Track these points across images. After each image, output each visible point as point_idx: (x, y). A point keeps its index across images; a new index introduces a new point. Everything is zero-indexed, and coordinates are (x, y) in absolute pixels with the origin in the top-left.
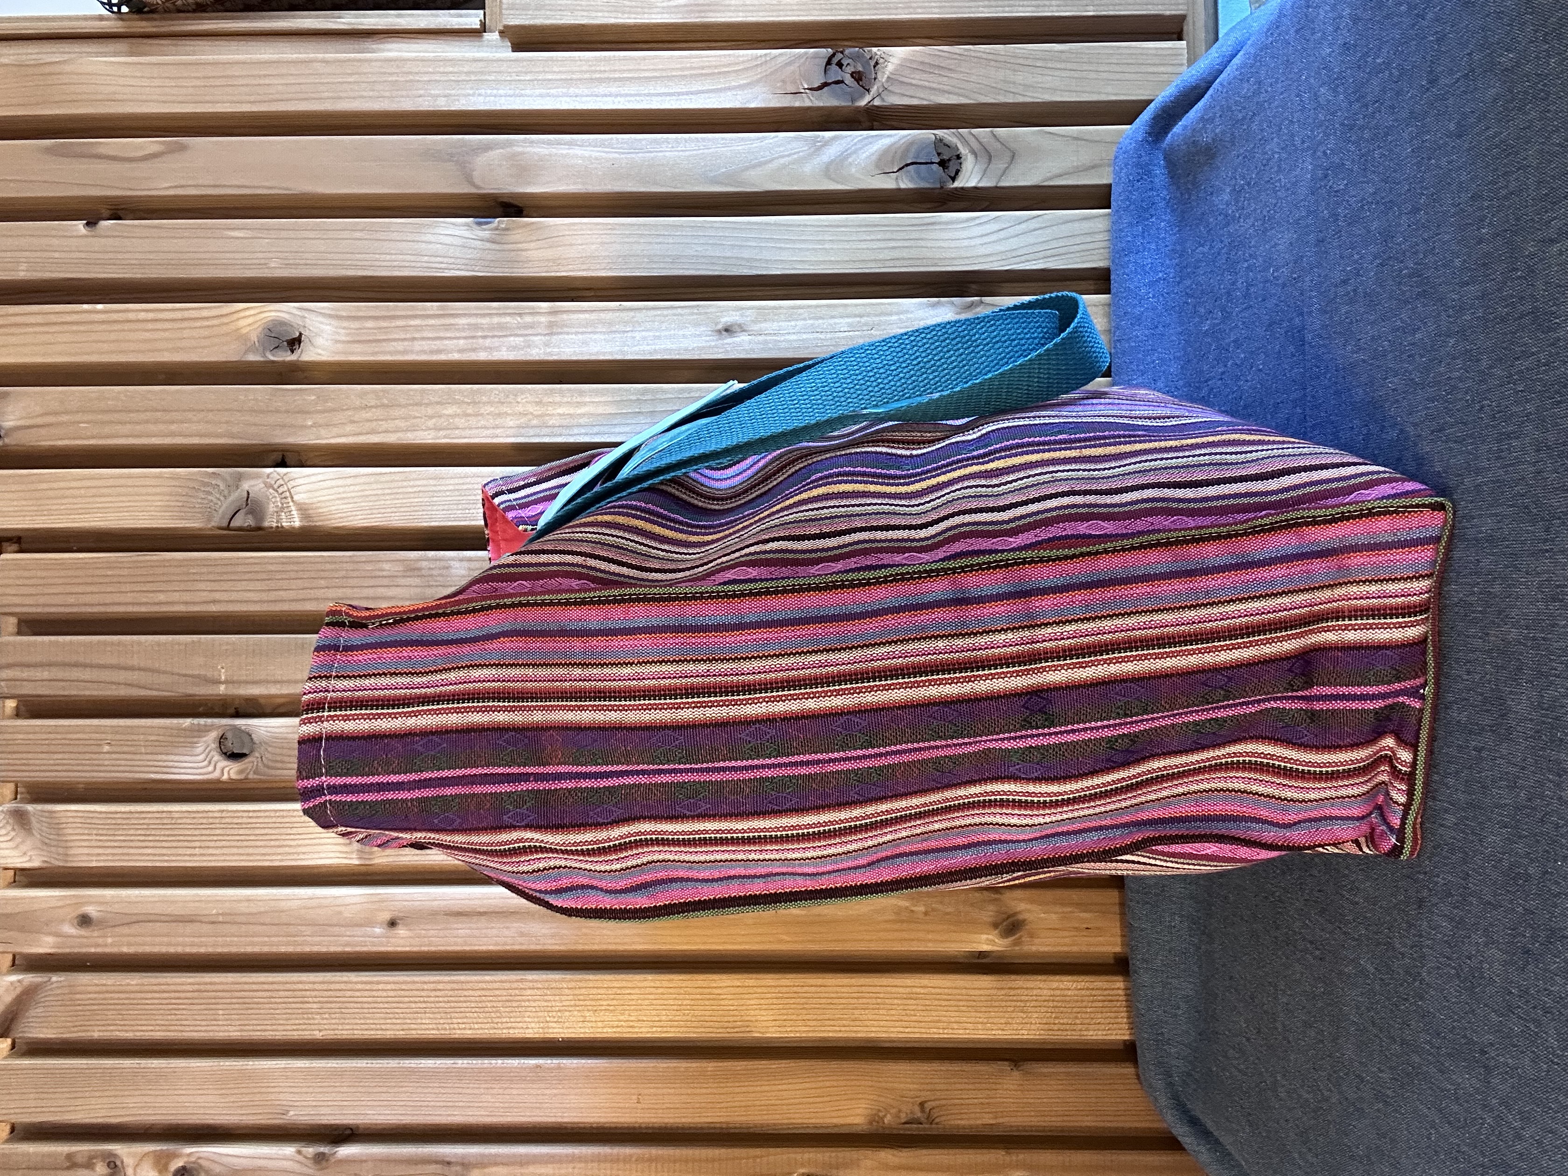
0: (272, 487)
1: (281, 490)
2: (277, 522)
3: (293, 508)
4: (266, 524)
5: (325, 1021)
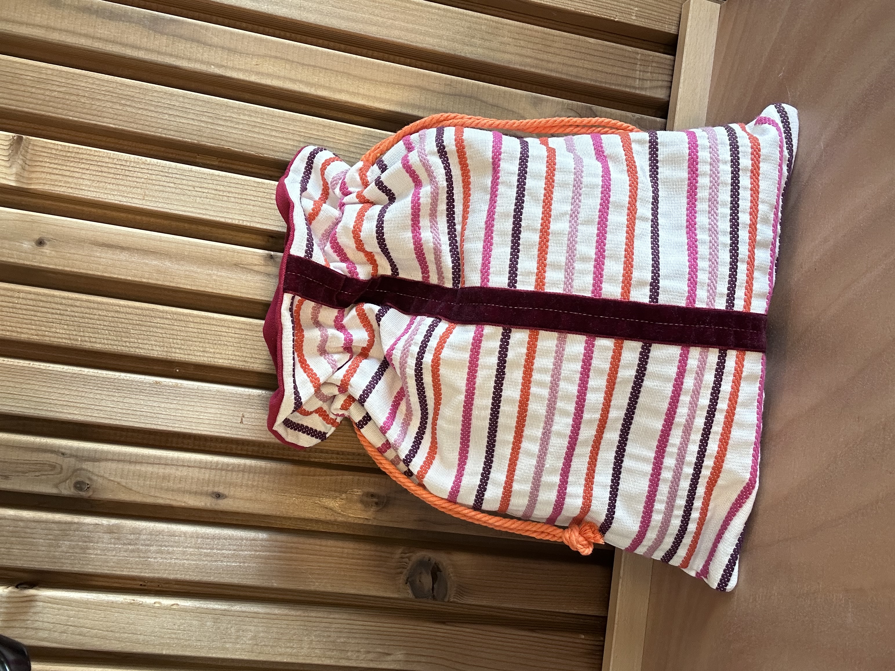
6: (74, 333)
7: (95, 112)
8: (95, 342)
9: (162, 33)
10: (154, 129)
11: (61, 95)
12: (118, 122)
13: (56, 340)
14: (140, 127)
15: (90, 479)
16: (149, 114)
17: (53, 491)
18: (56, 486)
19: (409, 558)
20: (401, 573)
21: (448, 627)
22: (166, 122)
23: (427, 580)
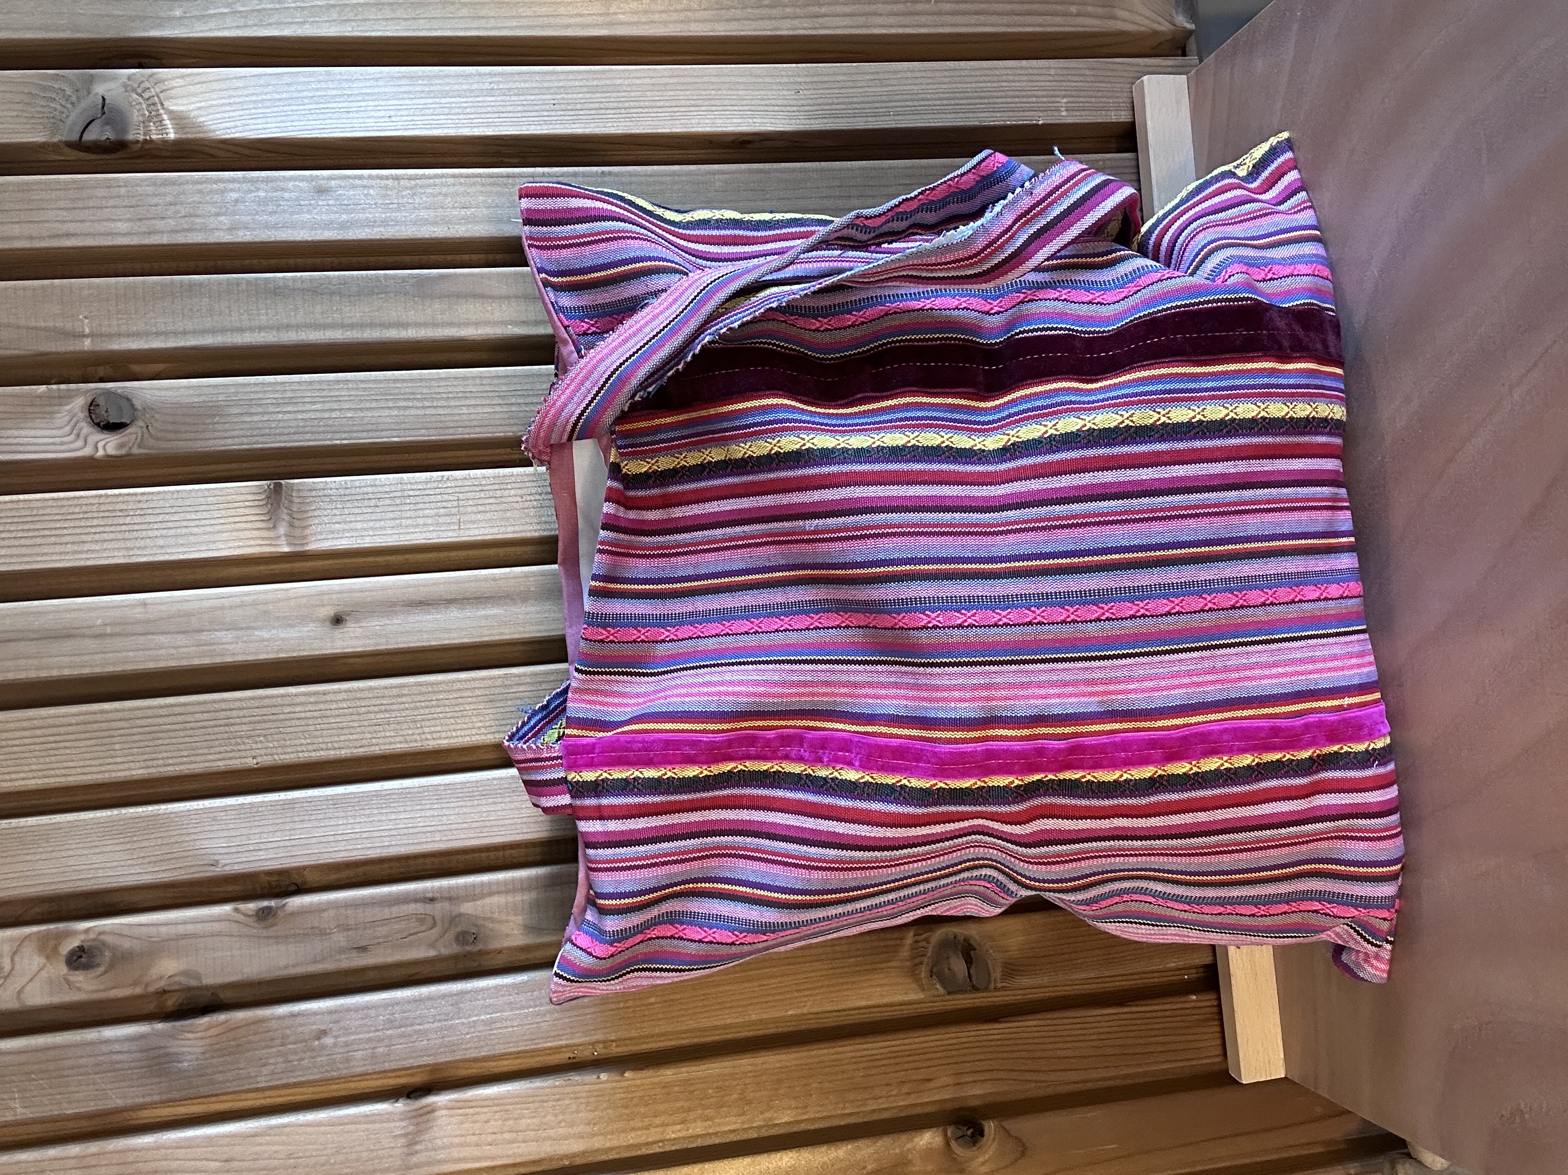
0: (134, 90)
1: (146, 95)
2: (145, 134)
3: (165, 117)
4: (131, 137)
5: (260, 746)
6: (410, 732)
7: (370, 427)
8: (440, 738)
9: (432, 297)
10: (451, 431)
11: (318, 415)
12: (402, 433)
13: (387, 747)
14: (433, 432)
15: (477, 926)
16: (441, 411)
17: (432, 953)
18: (432, 945)
19: (927, 940)
20: (921, 963)
21: (1003, 1025)
22: (465, 417)
23: (958, 966)
